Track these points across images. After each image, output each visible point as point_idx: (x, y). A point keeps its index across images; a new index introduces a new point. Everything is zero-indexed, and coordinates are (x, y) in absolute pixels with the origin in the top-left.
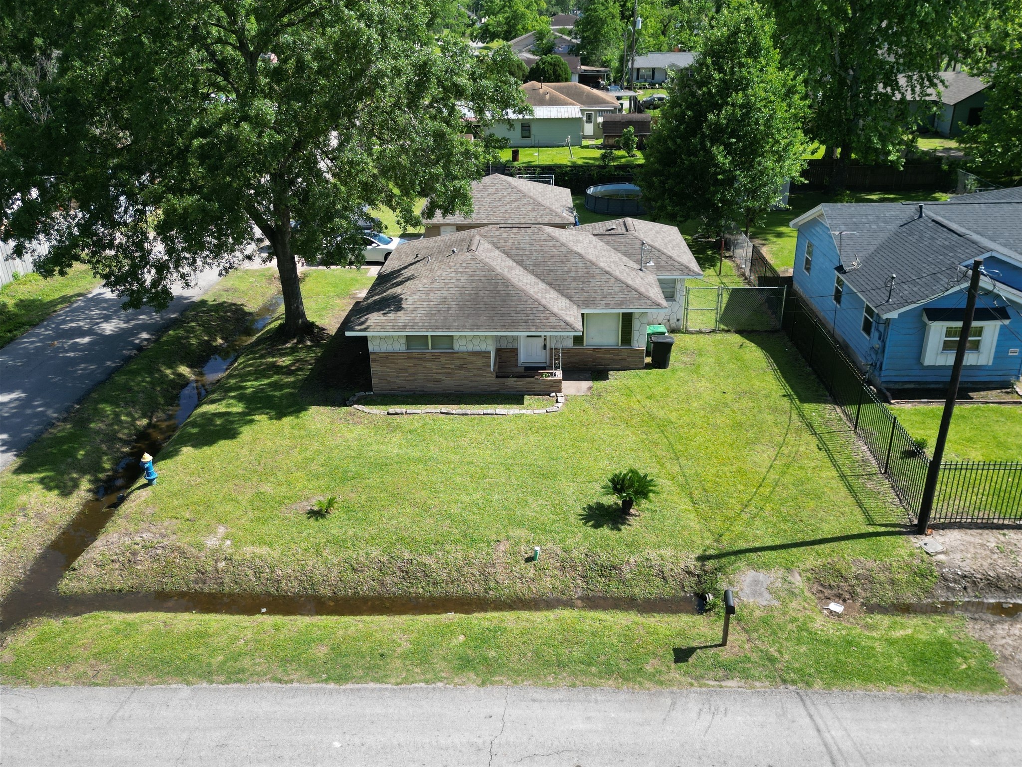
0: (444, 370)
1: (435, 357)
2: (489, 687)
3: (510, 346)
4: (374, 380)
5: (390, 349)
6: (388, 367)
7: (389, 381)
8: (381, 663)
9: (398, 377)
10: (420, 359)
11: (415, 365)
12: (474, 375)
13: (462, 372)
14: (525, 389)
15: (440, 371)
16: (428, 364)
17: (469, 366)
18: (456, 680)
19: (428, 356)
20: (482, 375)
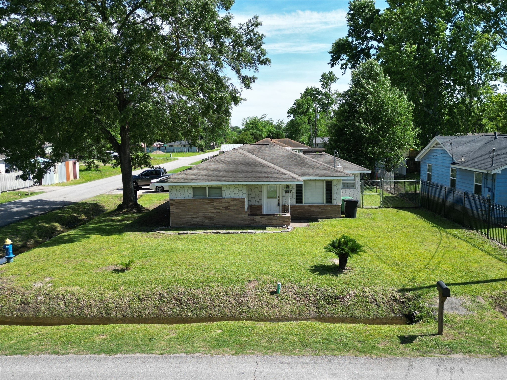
0: (215, 211)
1: (210, 202)
2: (241, 356)
3: (257, 204)
4: (172, 218)
5: (182, 197)
6: (180, 209)
7: (181, 218)
8: (150, 343)
9: (187, 215)
10: (201, 203)
11: (197, 207)
12: (235, 214)
13: (227, 212)
14: (267, 223)
15: (213, 211)
16: (206, 207)
17: (232, 208)
18: (213, 352)
19: (206, 202)
20: (239, 214)
